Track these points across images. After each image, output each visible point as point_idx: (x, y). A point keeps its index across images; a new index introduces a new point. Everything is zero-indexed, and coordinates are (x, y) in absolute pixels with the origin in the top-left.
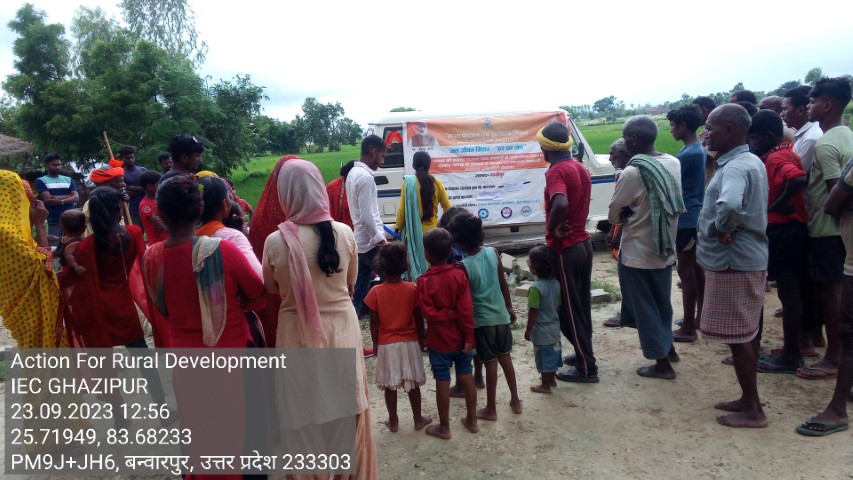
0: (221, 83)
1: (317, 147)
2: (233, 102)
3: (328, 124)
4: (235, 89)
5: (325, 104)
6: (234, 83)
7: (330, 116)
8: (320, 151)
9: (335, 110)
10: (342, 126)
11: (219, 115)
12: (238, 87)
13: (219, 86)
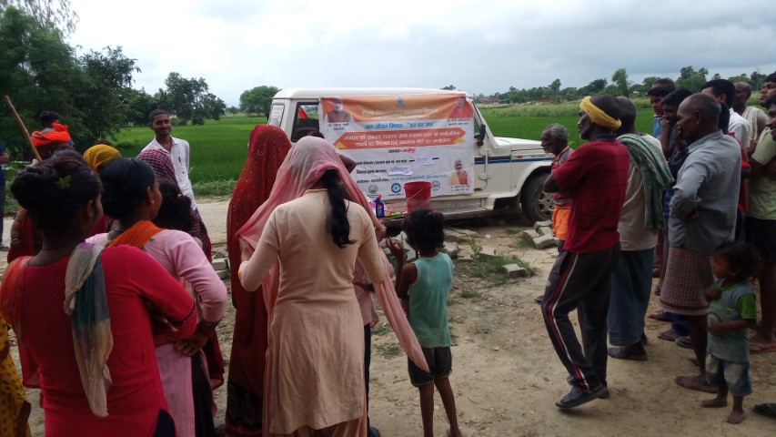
0: (90, 53)
1: (180, 120)
2: (104, 72)
3: (191, 98)
4: (105, 60)
5: (189, 79)
6: (105, 54)
7: (194, 91)
8: (183, 124)
9: (199, 86)
10: (205, 100)
11: (88, 84)
12: (109, 58)
13: (88, 56)
